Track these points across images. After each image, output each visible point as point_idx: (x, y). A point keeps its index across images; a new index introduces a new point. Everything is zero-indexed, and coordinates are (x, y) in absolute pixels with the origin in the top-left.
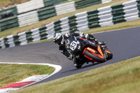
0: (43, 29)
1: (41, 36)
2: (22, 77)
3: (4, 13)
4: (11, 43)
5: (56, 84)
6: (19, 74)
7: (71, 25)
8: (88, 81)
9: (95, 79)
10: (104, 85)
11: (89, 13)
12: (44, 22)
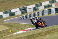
0: (34, 14)
1: (34, 16)
2: (27, 28)
3: (23, 8)
4: (25, 17)
5: (37, 30)
6: (26, 27)
7: (42, 13)
8: (46, 30)
9: (49, 30)
10: (51, 32)
11: (48, 10)
12: (35, 12)
